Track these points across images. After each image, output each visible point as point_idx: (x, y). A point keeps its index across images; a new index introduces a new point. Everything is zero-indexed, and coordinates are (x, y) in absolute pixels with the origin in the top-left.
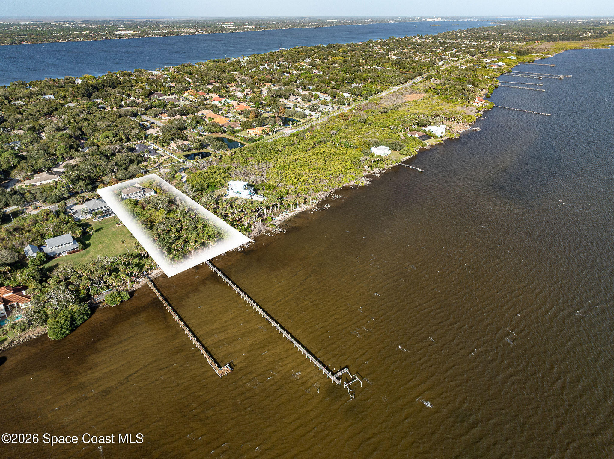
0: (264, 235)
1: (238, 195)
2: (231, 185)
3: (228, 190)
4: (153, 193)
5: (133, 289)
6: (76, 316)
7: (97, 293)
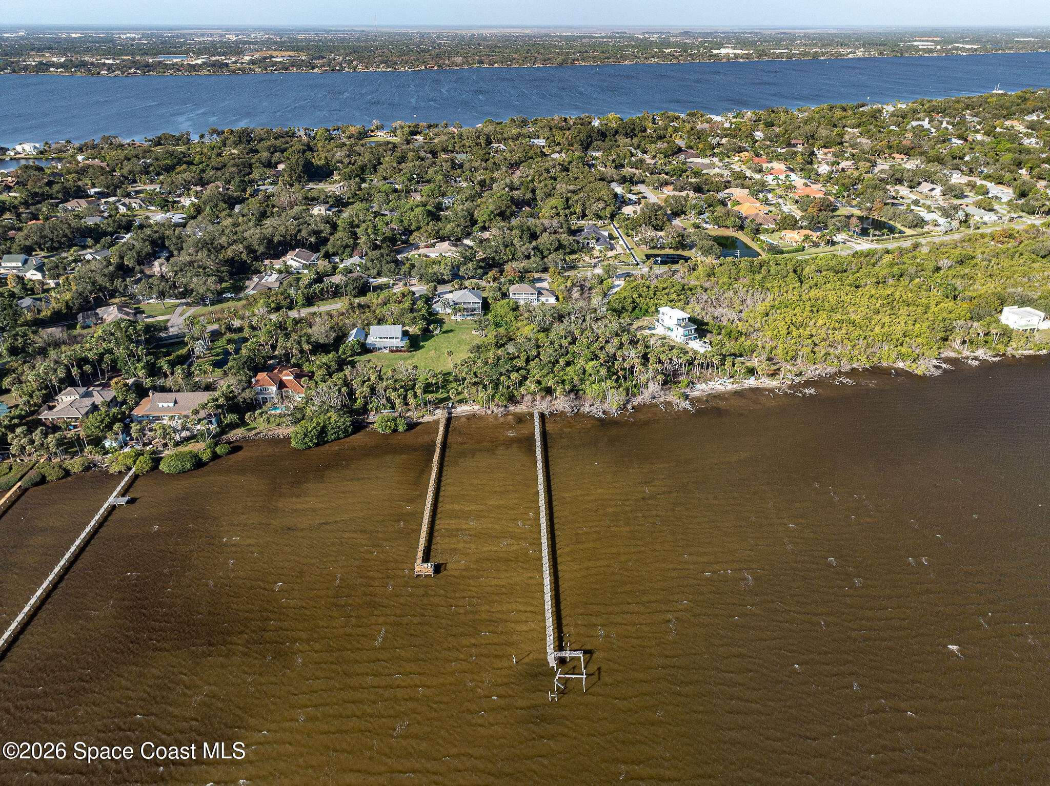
0: (657, 406)
1: (669, 333)
2: (663, 314)
3: (658, 321)
4: (552, 300)
5: (421, 420)
6: (330, 428)
7: (376, 409)
